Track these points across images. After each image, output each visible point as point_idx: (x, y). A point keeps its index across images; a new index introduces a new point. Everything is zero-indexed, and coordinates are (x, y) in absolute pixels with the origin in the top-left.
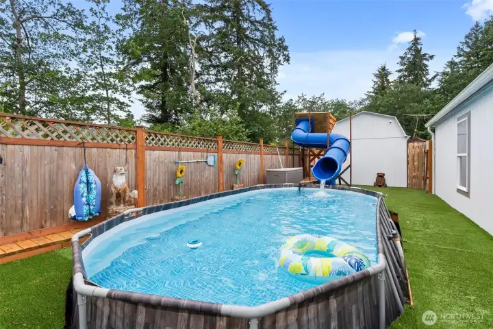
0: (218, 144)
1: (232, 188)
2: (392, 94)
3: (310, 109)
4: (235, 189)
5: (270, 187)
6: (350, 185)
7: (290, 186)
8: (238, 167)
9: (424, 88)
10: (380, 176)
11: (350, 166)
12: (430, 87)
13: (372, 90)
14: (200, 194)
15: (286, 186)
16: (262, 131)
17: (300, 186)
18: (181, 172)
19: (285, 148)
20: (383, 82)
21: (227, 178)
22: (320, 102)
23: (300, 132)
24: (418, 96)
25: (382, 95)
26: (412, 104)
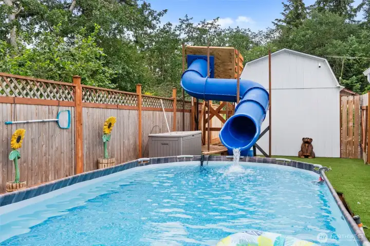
0: (75, 93)
1: (97, 165)
2: (309, 26)
3: (198, 40)
4: (102, 168)
5: (159, 161)
6: (270, 156)
7: (188, 159)
8: (107, 131)
9: (347, 21)
10: (307, 142)
11: (269, 128)
12: (356, 19)
13: (283, 18)
14: (47, 179)
15: (181, 160)
16: (128, 73)
17: (202, 159)
18: (19, 139)
19: (172, 101)
20: (297, 8)
21: (89, 148)
22: (213, 30)
23: (195, 76)
24: (341, 30)
25: (297, 26)
26: (335, 42)
